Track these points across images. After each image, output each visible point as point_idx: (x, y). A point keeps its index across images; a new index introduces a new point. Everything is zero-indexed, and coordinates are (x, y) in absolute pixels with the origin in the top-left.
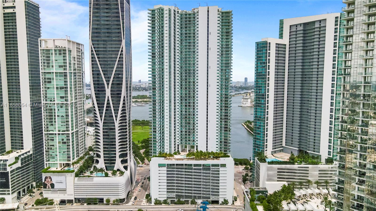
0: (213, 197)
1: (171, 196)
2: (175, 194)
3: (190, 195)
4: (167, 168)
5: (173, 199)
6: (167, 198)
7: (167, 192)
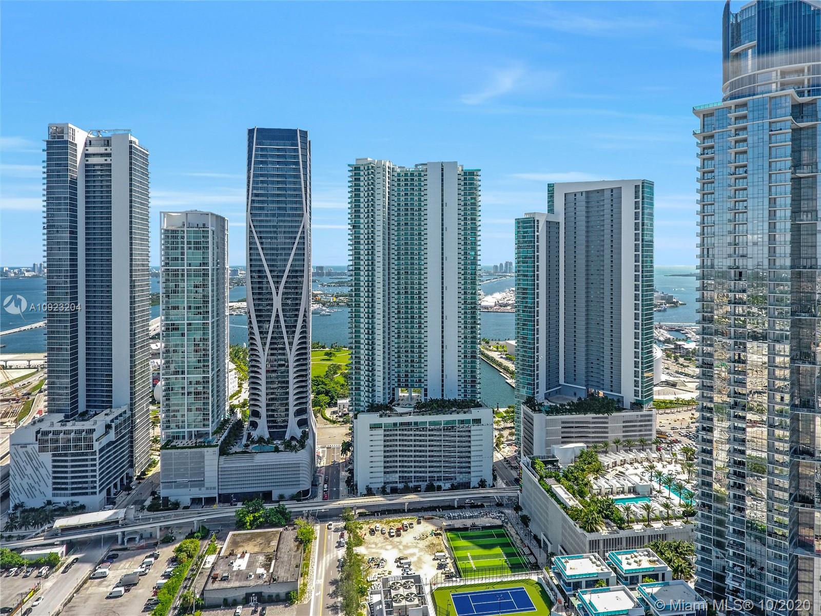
0: (461, 477)
1: (391, 479)
2: (398, 475)
3: (423, 475)
4: (385, 431)
5: (395, 485)
6: (385, 483)
7: (385, 473)
